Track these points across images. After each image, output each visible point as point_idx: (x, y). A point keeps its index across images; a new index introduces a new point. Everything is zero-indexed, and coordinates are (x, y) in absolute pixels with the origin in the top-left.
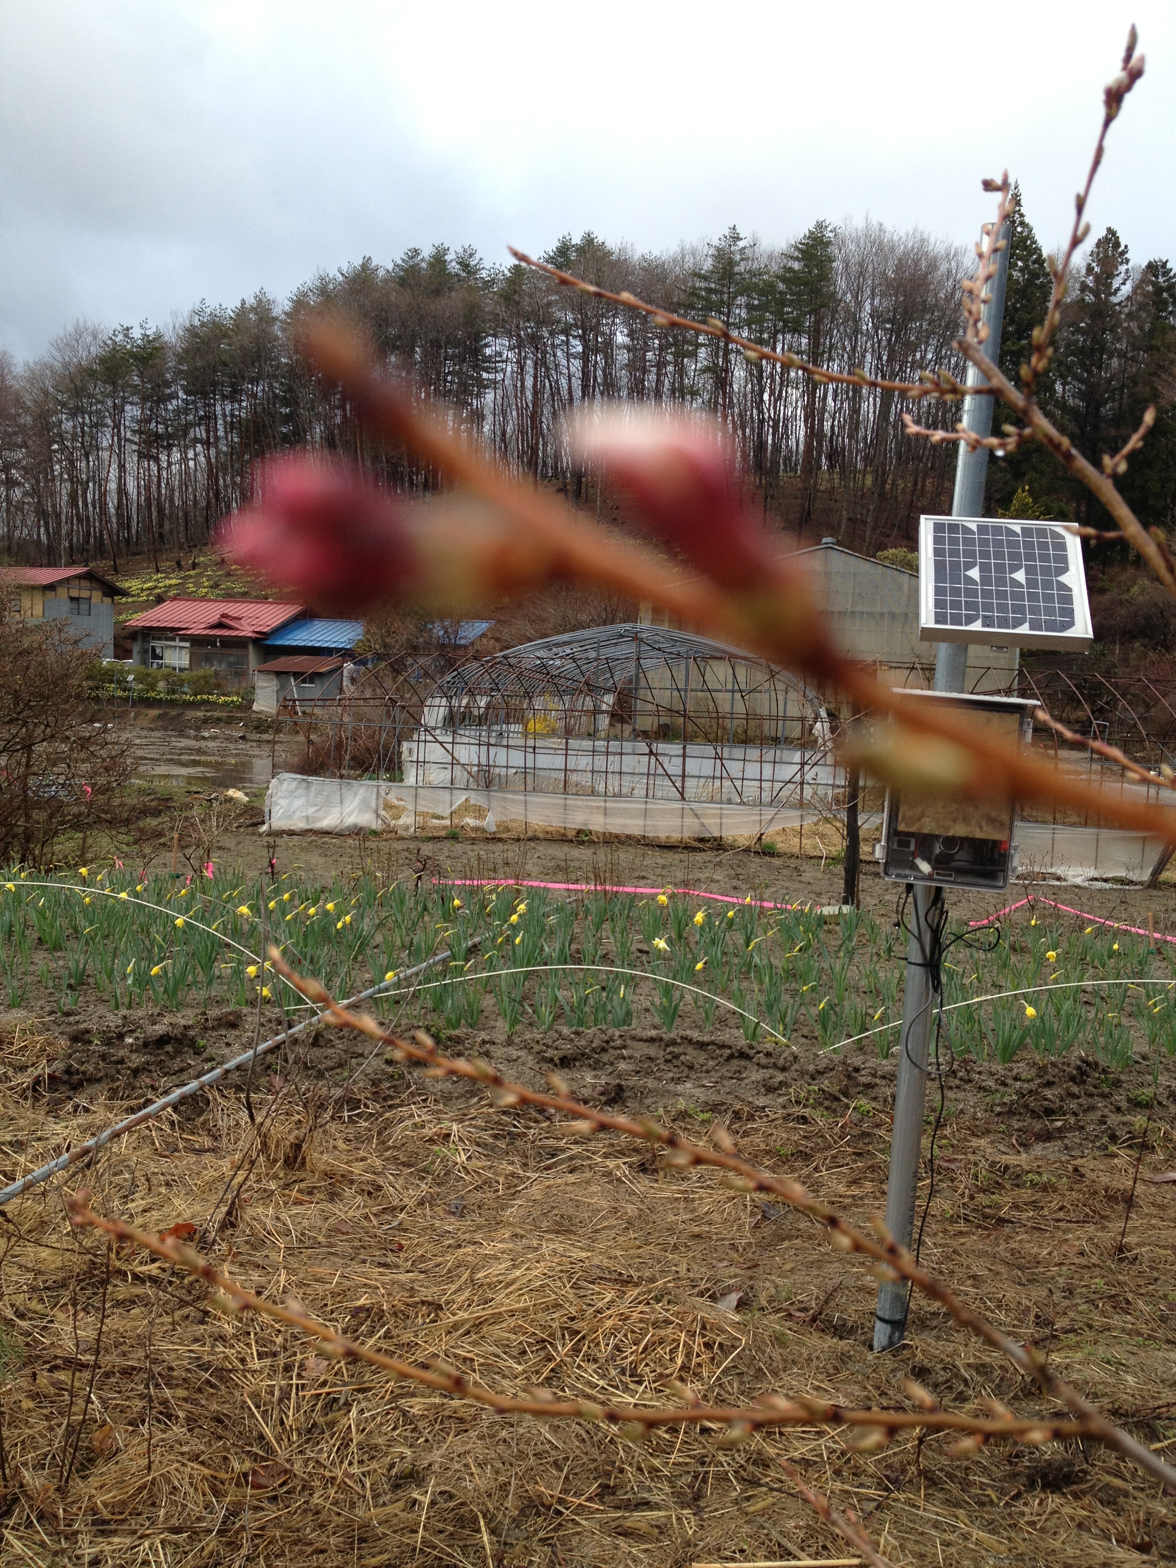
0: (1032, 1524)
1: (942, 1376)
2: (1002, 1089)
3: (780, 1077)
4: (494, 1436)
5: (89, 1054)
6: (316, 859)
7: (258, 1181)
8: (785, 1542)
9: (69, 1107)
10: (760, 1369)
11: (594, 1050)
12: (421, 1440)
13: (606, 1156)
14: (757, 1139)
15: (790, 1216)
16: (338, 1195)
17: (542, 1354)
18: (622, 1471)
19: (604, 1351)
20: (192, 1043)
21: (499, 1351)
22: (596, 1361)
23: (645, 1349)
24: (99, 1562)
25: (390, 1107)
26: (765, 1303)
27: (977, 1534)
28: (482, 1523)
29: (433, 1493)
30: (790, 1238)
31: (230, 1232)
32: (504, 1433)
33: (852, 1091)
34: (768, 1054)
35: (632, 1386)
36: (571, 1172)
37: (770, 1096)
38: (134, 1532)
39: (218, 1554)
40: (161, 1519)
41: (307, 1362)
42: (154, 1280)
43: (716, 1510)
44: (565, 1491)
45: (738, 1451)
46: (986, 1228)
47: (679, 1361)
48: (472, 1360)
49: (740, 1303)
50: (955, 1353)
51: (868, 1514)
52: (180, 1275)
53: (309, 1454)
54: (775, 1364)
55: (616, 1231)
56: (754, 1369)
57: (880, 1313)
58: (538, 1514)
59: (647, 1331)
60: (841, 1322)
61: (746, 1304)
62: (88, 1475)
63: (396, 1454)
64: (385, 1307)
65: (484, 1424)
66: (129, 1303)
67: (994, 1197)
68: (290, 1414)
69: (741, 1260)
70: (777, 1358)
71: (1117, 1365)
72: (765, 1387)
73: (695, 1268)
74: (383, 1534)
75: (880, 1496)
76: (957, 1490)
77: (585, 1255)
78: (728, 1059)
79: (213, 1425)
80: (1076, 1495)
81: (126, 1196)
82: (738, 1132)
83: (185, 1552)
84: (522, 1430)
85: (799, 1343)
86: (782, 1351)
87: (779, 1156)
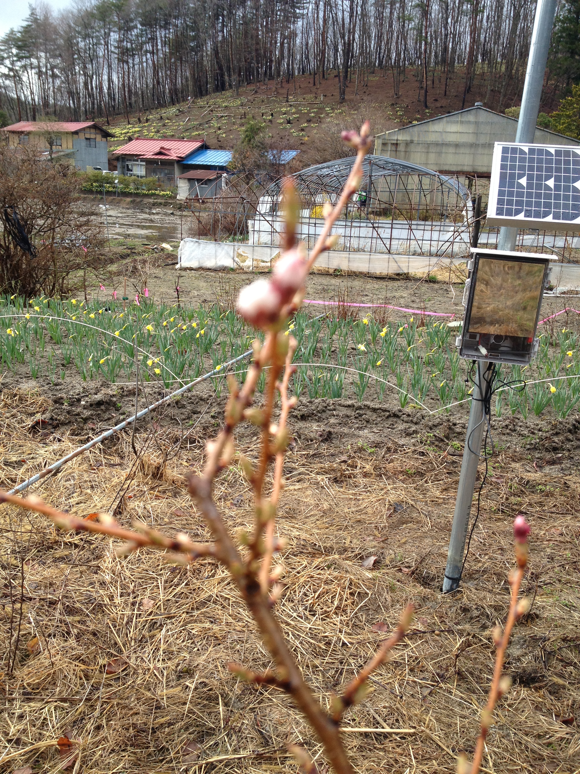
0: (510, 706)
1: (476, 613)
2: (531, 435)
3: (414, 428)
4: (233, 648)
5: (62, 410)
6: (202, 284)
7: (138, 486)
8: (377, 716)
9: (51, 438)
10: (379, 605)
11: (318, 412)
12: (196, 649)
13: (318, 473)
14: (396, 464)
15: (408, 510)
16: (178, 493)
19: (298, 596)
20: (114, 404)
22: (292, 601)
23: (319, 595)
24: (23, 717)
26: (388, 562)
28: (220, 700)
29: (197, 683)
30: (406, 522)
31: (119, 517)
32: (238, 647)
33: (451, 436)
34: (409, 415)
35: (310, 617)
36: (298, 481)
37: (408, 438)
38: (43, 700)
39: (84, 712)
40: (57, 693)
41: (143, 601)
42: (76, 546)
45: (361, 657)
46: (513, 517)
47: (336, 603)
48: (229, 599)
49: (376, 562)
50: (485, 598)
51: (424, 698)
52: (90, 543)
53: (138, 654)
54: (387, 603)
55: (317, 517)
56: (376, 606)
57: (447, 574)
58: (251, 693)
59: (321, 586)
60: (427, 575)
61: (379, 562)
62: (25, 665)
63: (182, 658)
64: (188, 568)
65: (229, 641)
66: (62, 559)
67: (519, 499)
68: (132, 631)
69: (380, 536)
70: (389, 599)
71: (571, 607)
72: (380, 617)
73: (355, 541)
74: (168, 706)
75: (433, 686)
76: (474, 683)
77: (298, 533)
78: (388, 417)
79: (91, 637)
80: (537, 689)
81: (69, 495)
82: (387, 460)
83: (67, 713)
84: (247, 645)
85: (402, 590)
86: (392, 595)
87: (407, 474)
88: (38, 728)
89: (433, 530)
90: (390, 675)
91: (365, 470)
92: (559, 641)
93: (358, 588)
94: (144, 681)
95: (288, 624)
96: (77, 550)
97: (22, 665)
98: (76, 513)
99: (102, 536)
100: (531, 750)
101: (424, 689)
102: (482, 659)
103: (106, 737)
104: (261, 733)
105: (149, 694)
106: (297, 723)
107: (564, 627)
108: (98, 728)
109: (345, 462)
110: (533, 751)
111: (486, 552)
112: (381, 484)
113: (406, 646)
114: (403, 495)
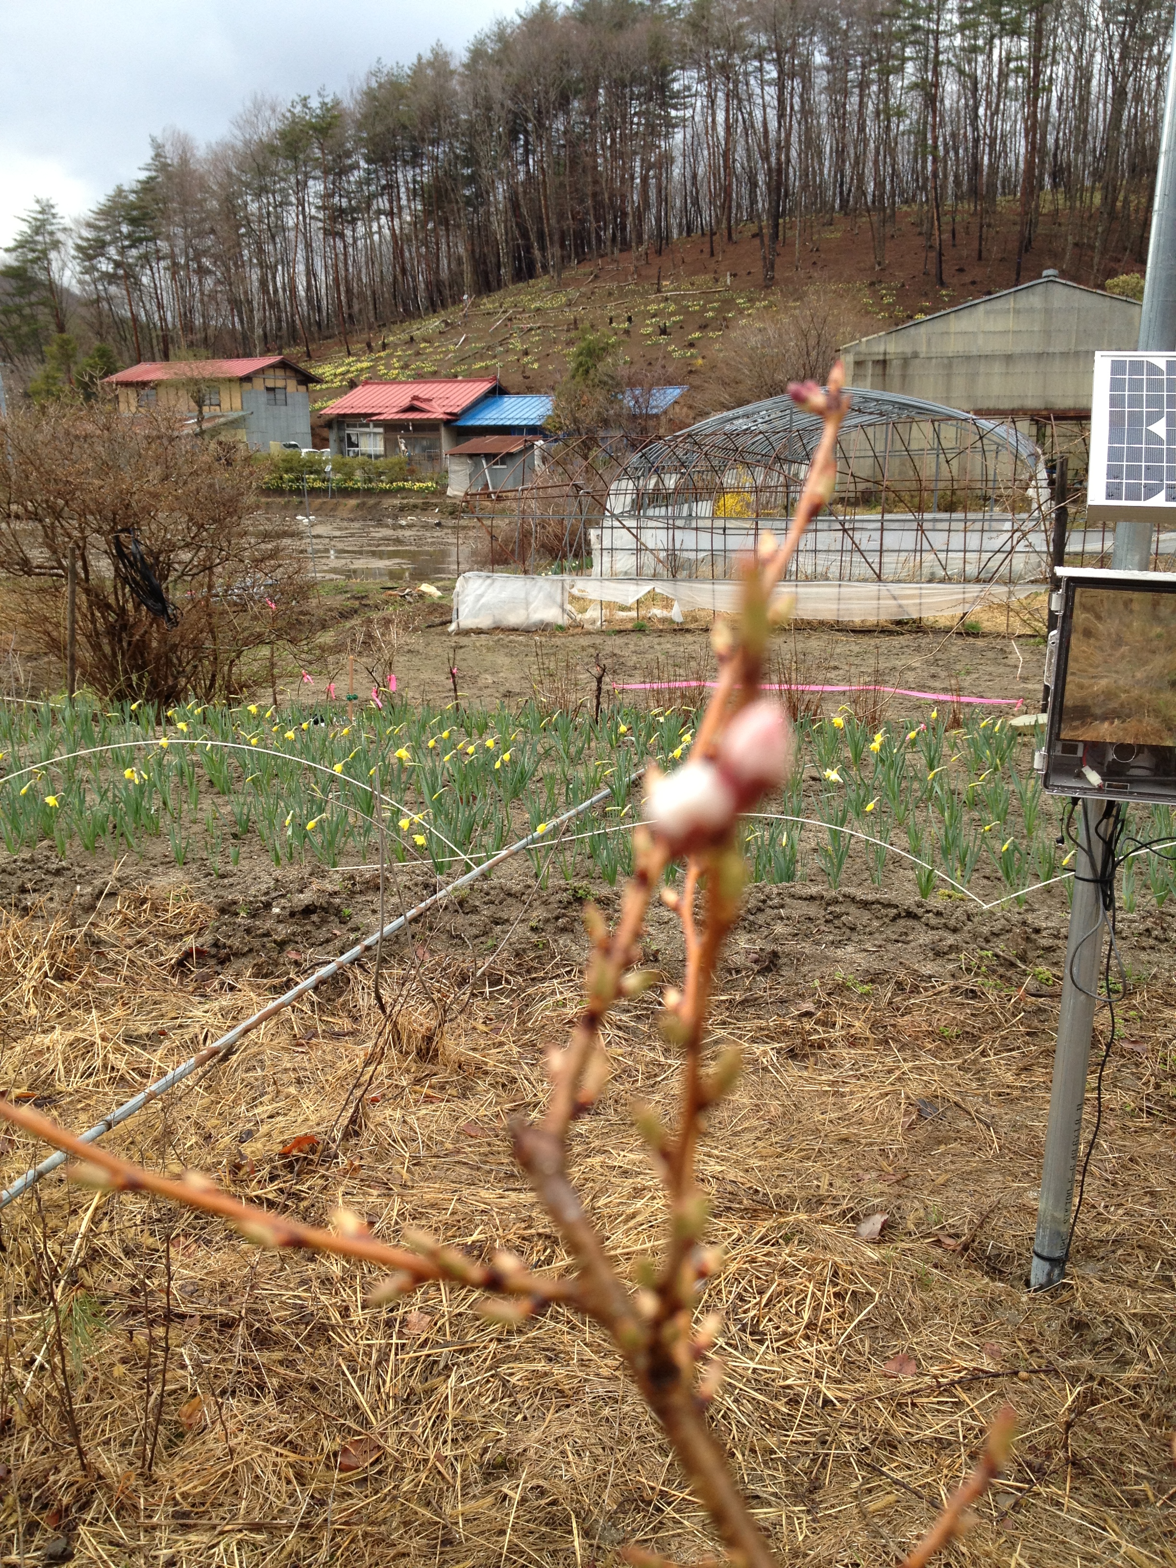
1: (1102, 1332)
3: (951, 939)
4: (596, 1413)
5: (236, 927)
6: (502, 659)
7: (390, 1076)
9: (216, 984)
10: (898, 1318)
11: (749, 911)
12: (520, 1417)
13: (753, 1040)
14: (918, 1017)
15: (949, 1113)
16: (470, 1090)
18: (733, 1455)
19: (726, 1302)
20: (338, 912)
23: (770, 1300)
24: (174, 1564)
25: (533, 979)
26: (912, 1227)
27: (1126, 1546)
28: (574, 1525)
29: (524, 1489)
30: (946, 1141)
31: (353, 1141)
32: (607, 1411)
33: (1031, 954)
34: (939, 914)
35: (751, 1345)
37: (939, 961)
38: (214, 1527)
39: (297, 1553)
40: (242, 1512)
41: (409, 1317)
42: (271, 1204)
43: (833, 1506)
44: (668, 1482)
45: (863, 1429)
47: (806, 1316)
49: (885, 1226)
51: (1003, 1515)
52: (297, 1196)
53: (403, 1428)
54: (914, 1313)
55: (756, 1133)
56: (889, 1320)
57: (1038, 1249)
58: (638, 1510)
59: (772, 1281)
60: (996, 1252)
61: (892, 1227)
62: (176, 1454)
63: (491, 1435)
64: (497, 1246)
65: (587, 1399)
68: (388, 1379)
69: (891, 1170)
70: (917, 1305)
72: (900, 1344)
73: (838, 1182)
74: (467, 1539)
75: (1019, 1489)
76: (1108, 1482)
77: (719, 1168)
78: (894, 919)
79: (306, 1394)
81: (255, 1099)
82: (898, 1009)
83: (264, 1554)
84: (626, 1408)
85: (943, 1286)
86: (923, 1295)
87: (942, 1038)
89: (1003, 1156)
90: (927, 1467)
91: (853, 1032)
93: (851, 1282)
94: (417, 1485)
97: (170, 1456)
98: (269, 1135)
99: (321, 1182)
101: (1001, 1498)
102: (1122, 1430)
105: (427, 1513)
109: (808, 1014)
111: (1120, 1201)
112: (887, 1060)
113: (959, 1404)
114: (937, 1084)
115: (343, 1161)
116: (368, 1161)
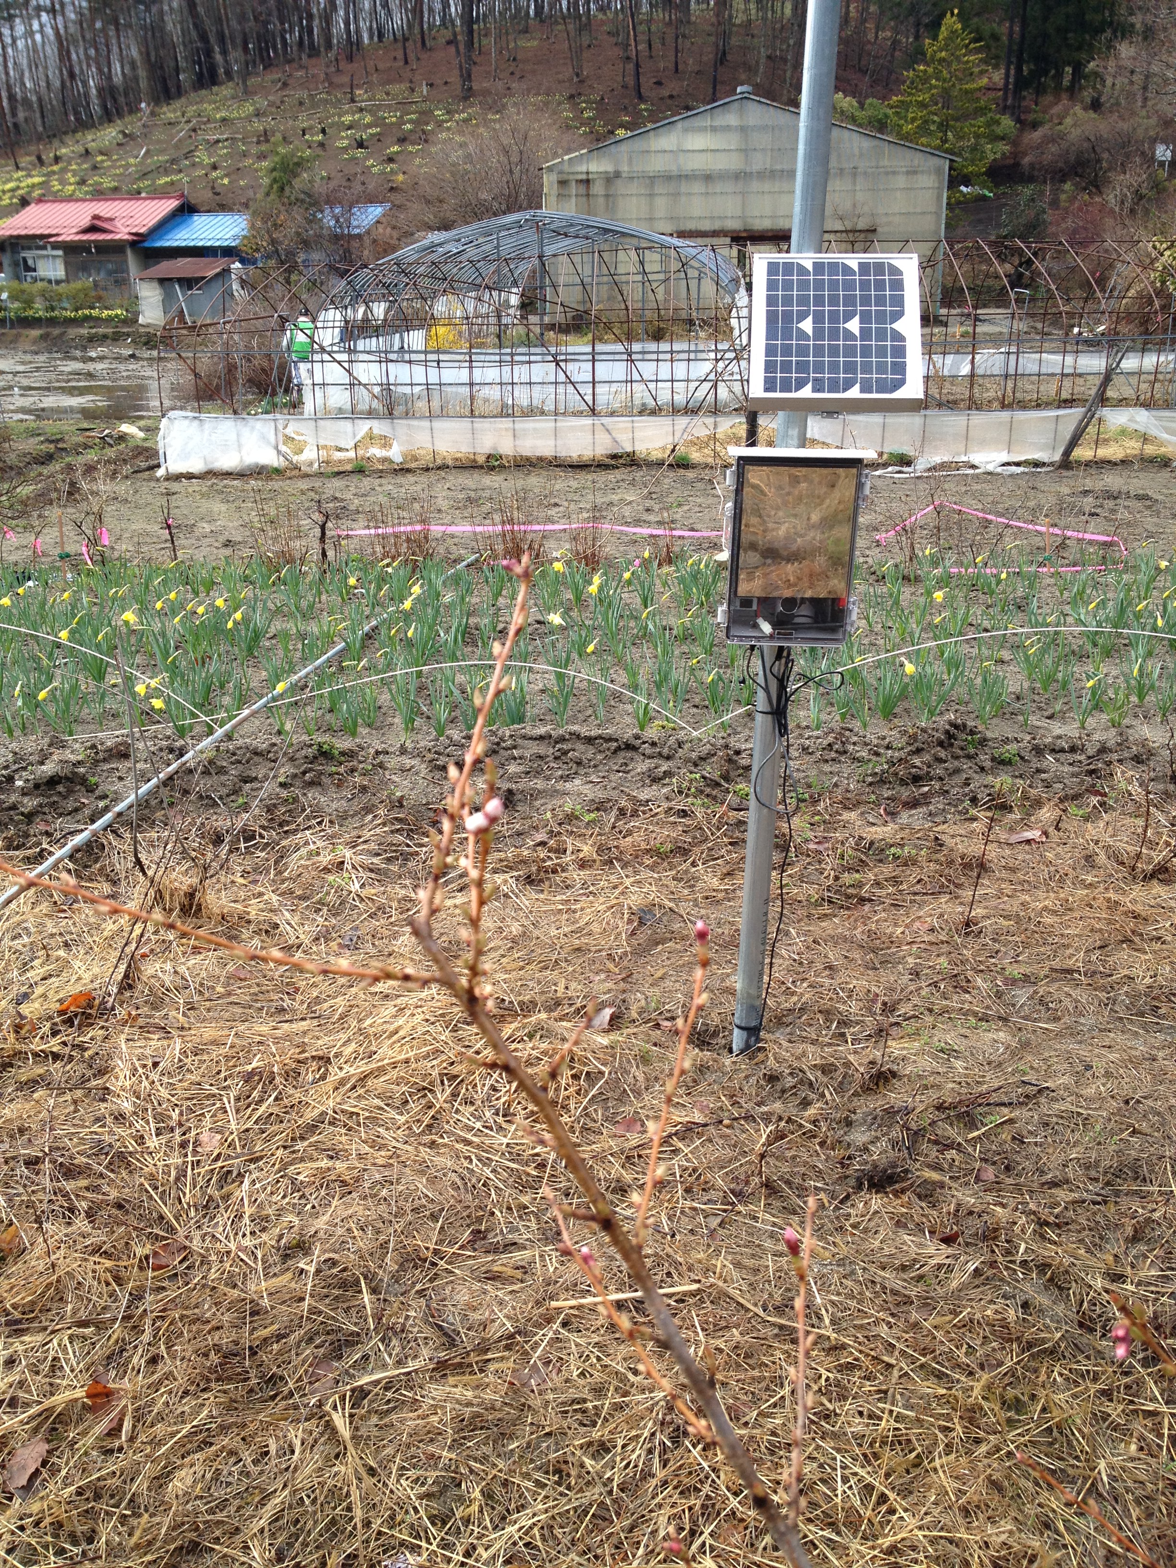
0: (855, 1226)
1: (790, 1081)
2: (874, 758)
3: (665, 767)
7: (156, 932)
10: (625, 1090)
12: (309, 1206)
13: (494, 871)
14: (638, 838)
15: (665, 919)
17: (423, 1101)
18: (493, 1214)
19: (481, 1093)
20: (83, 781)
21: (382, 1104)
22: (472, 1103)
25: (286, 832)
26: (635, 1015)
28: (363, 1285)
29: (318, 1263)
30: (663, 941)
31: (128, 994)
32: (384, 1192)
33: (732, 774)
34: (654, 744)
35: (504, 1125)
36: (460, 890)
37: (655, 787)
38: (45, 1328)
39: (123, 1339)
40: (69, 1313)
41: (201, 1137)
42: (56, 1057)
44: (440, 1242)
46: (848, 908)
48: (358, 1114)
49: (614, 1018)
50: (804, 1054)
51: (712, 1233)
52: (81, 1048)
53: (205, 1229)
54: (638, 1084)
55: (501, 952)
56: (618, 1092)
57: (737, 1022)
58: (416, 1267)
60: (705, 1028)
61: (619, 1017)
62: (1, 1274)
63: (285, 1224)
64: (275, 1069)
65: (367, 1185)
66: (32, 1084)
67: (857, 876)
68: (188, 1191)
69: (617, 970)
70: (641, 1077)
71: (950, 1052)
72: (627, 1110)
73: (573, 985)
74: (272, 1308)
75: (725, 1211)
76: (794, 1197)
78: (615, 752)
79: (114, 1211)
80: (897, 1194)
81: (25, 964)
82: (620, 832)
83: (93, 1343)
84: (400, 1189)
85: (662, 1059)
86: (645, 1069)
87: (658, 854)
88: (46, 1376)
91: (581, 855)
92: (931, 1110)
93: (585, 1064)
94: (222, 1274)
95: (468, 1143)
96: (58, 1064)
98: (44, 996)
99: (101, 1032)
100: (892, 1290)
101: (711, 1219)
102: (805, 1156)
103: (171, 1372)
104: (440, 1327)
105: (236, 1293)
106: (501, 1303)
107: (939, 1087)
108: (154, 1360)
109: (543, 844)
110: (894, 1293)
111: (804, 976)
112: (612, 877)
113: (676, 1152)
114: (653, 893)
115: (121, 1012)
116: (145, 1010)
